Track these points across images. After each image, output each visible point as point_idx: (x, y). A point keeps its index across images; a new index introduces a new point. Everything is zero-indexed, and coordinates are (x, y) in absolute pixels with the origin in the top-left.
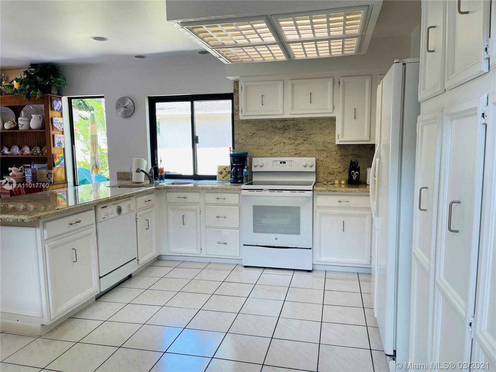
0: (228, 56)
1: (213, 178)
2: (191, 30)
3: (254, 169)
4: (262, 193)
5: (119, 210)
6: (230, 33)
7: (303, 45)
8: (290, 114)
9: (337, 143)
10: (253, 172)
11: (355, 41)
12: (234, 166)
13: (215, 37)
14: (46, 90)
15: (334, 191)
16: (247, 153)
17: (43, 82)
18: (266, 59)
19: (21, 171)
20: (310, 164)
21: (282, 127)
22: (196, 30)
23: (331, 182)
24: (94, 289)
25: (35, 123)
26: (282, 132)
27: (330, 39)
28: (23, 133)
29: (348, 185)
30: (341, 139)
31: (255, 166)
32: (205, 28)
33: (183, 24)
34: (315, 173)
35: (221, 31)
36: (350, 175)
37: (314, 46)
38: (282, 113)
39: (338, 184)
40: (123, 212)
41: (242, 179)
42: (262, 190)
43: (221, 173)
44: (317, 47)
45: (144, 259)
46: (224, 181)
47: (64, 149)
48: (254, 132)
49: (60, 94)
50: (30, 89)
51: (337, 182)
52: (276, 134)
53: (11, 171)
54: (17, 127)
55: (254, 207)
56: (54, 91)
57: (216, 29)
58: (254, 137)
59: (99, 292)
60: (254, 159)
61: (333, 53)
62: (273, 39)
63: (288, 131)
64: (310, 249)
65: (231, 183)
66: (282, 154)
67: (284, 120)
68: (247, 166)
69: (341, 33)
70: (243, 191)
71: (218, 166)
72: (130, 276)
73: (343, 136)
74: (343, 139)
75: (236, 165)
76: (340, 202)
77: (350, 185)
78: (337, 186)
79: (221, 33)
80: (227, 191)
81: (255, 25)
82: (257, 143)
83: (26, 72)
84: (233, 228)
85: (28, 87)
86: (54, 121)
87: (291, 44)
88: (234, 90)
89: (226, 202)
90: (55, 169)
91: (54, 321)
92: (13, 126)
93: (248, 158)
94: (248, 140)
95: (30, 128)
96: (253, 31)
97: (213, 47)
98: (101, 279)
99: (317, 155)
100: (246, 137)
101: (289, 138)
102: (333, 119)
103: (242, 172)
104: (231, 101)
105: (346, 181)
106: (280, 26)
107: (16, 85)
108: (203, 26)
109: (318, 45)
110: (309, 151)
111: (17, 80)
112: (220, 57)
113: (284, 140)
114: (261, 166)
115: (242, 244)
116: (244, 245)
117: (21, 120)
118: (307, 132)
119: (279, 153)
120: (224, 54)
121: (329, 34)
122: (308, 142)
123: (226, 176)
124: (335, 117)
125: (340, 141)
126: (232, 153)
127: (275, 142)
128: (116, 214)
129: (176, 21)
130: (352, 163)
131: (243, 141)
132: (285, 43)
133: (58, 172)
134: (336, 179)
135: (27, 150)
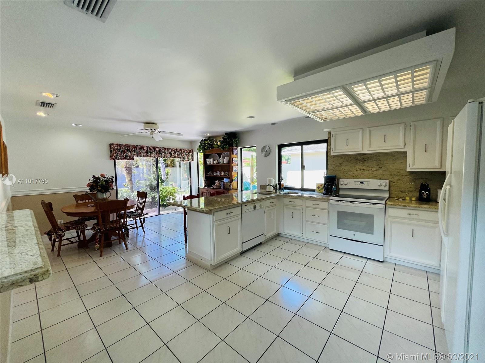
0: (321, 117)
1: (313, 191)
2: (293, 104)
3: (340, 186)
4: (345, 203)
5: (255, 207)
6: (318, 102)
7: (375, 102)
8: (368, 151)
9: (408, 169)
10: (340, 188)
11: (425, 93)
12: (327, 184)
13: (309, 106)
14: (231, 145)
15: (404, 206)
16: (336, 176)
17: (229, 141)
18: (348, 116)
19: (220, 183)
20: (384, 184)
21: (362, 159)
22: (296, 104)
23: (403, 198)
24: (238, 249)
25: (226, 161)
26: (361, 162)
27: (400, 95)
28: (221, 165)
29: (418, 202)
30: (411, 167)
31: (342, 185)
32: (301, 101)
33: (287, 101)
34: (388, 191)
35: (312, 102)
36: (421, 195)
37: (386, 102)
38: (361, 150)
39: (409, 200)
40: (257, 208)
41: (331, 192)
42: (345, 201)
43: (318, 188)
44: (388, 102)
45: (269, 235)
46: (320, 193)
47: (237, 173)
48: (341, 163)
49: (237, 146)
50: (224, 145)
51: (408, 198)
52: (357, 163)
53: (216, 183)
54: (219, 163)
55: (339, 212)
56: (234, 145)
57: (308, 101)
58: (341, 166)
59: (242, 251)
60: (341, 180)
61: (403, 105)
62: (350, 102)
63: (367, 161)
64: (382, 246)
65: (324, 194)
66: (361, 177)
67: (364, 155)
68: (335, 184)
69: (410, 88)
70: (330, 201)
71: (317, 183)
72: (260, 244)
73: (414, 165)
74: (414, 167)
75: (327, 183)
76: (410, 214)
77: (420, 202)
78: (408, 201)
79: (312, 103)
80: (320, 200)
81: (335, 94)
82: (344, 169)
83: (223, 137)
84: (324, 224)
85: (223, 144)
86: (233, 159)
87: (365, 103)
88: (328, 137)
89: (320, 206)
90: (233, 183)
91: (217, 263)
92: (217, 162)
93: (336, 179)
94: (337, 168)
95: (224, 164)
96: (335, 98)
97: (309, 113)
98: (243, 244)
99: (390, 178)
100: (336, 166)
101: (368, 166)
102: (405, 153)
103: (332, 188)
104: (326, 144)
105: (416, 198)
106: (355, 92)
107: (219, 143)
108: (300, 100)
109: (389, 101)
110: (383, 175)
111: (219, 141)
112: (316, 118)
113: (364, 168)
114: (346, 185)
115: (329, 235)
116: (331, 236)
117: (221, 160)
118: (381, 162)
119: (359, 176)
120: (318, 116)
121: (398, 91)
122: (383, 168)
123: (321, 189)
124: (407, 151)
125: (410, 169)
126: (326, 175)
127: (357, 169)
128: (253, 209)
129: (282, 100)
130: (422, 185)
131: (334, 169)
132: (361, 103)
133: (234, 184)
134: (407, 196)
135: (223, 173)
